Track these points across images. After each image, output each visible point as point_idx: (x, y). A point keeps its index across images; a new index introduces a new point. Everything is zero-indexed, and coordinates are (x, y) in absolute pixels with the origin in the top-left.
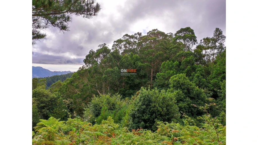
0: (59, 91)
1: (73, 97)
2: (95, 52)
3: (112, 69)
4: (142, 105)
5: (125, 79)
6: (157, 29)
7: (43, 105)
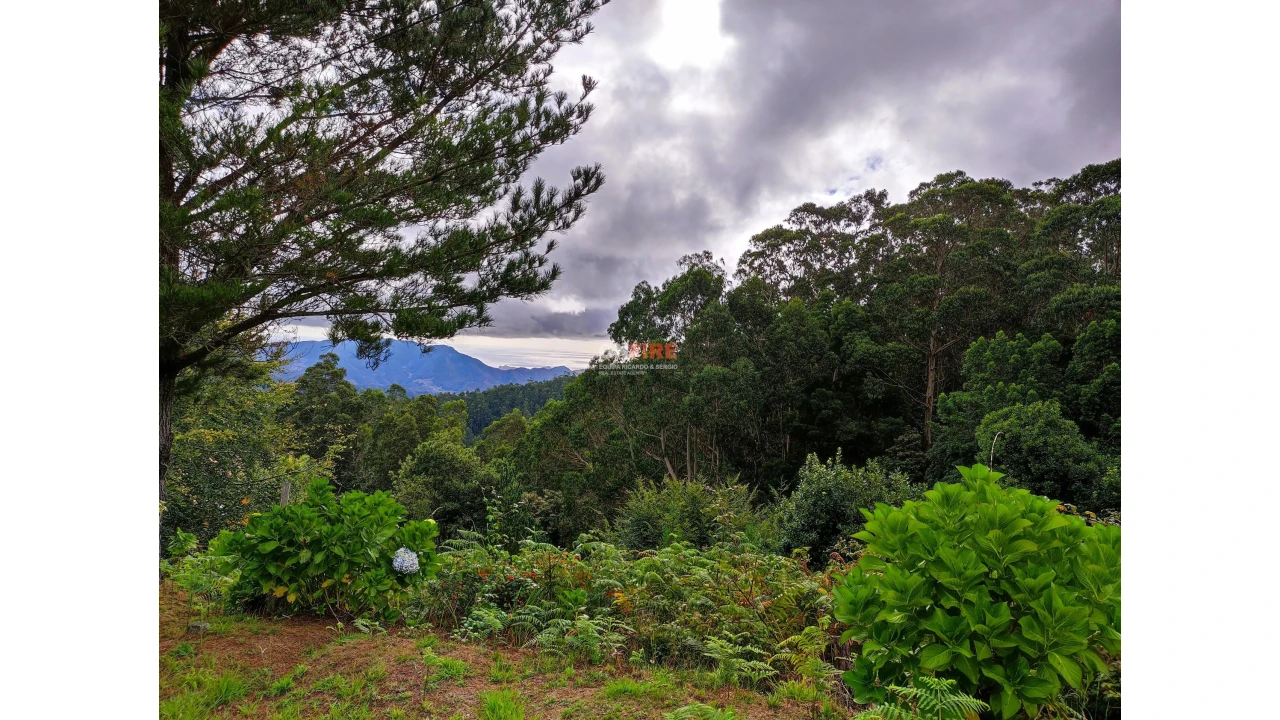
0: (515, 454)
1: (563, 484)
2: (658, 291)
3: (726, 370)
4: (807, 531)
5: (793, 417)
6: (960, 173)
7: (451, 506)
